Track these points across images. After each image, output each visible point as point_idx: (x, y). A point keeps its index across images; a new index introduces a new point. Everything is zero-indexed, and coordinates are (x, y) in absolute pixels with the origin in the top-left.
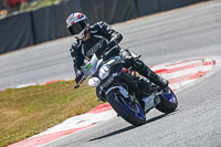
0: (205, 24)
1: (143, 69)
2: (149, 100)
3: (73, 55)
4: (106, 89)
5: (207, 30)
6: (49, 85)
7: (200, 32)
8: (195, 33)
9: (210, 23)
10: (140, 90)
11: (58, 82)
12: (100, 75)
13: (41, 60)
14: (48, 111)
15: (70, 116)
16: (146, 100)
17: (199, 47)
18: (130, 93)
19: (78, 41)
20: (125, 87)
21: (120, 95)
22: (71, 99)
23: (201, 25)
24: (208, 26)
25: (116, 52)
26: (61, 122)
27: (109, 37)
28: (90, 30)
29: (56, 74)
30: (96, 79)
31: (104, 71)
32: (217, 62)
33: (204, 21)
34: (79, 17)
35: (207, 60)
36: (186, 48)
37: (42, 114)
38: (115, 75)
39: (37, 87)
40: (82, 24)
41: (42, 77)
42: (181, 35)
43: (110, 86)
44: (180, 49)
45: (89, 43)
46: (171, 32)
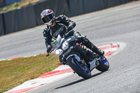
0: (113, 21)
1: (89, 44)
2: (93, 63)
3: (45, 35)
4: (66, 56)
5: (114, 25)
6: (14, 60)
7: (109, 26)
8: (107, 27)
9: (116, 21)
10: (87, 57)
11: (20, 58)
12: (63, 48)
13: (9, 44)
14: (13, 77)
15: (27, 80)
16: (91, 63)
17: (109, 36)
18: (81, 59)
19: (48, 27)
20: (78, 55)
21: (75, 60)
22: (28, 69)
23: (110, 22)
24: (115, 23)
25: (72, 34)
26: (21, 83)
27: (67, 24)
28: (55, 20)
29: (18, 53)
30: (60, 50)
31: (65, 45)
32: (120, 45)
33: (112, 20)
34: (49, 12)
35: (114, 44)
36: (101, 37)
37: (9, 78)
38: (72, 47)
39: (6, 61)
40: (51, 16)
41: (10, 55)
42: (98, 29)
43: (69, 55)
44: (97, 37)
45: (55, 28)
46: (91, 26)
